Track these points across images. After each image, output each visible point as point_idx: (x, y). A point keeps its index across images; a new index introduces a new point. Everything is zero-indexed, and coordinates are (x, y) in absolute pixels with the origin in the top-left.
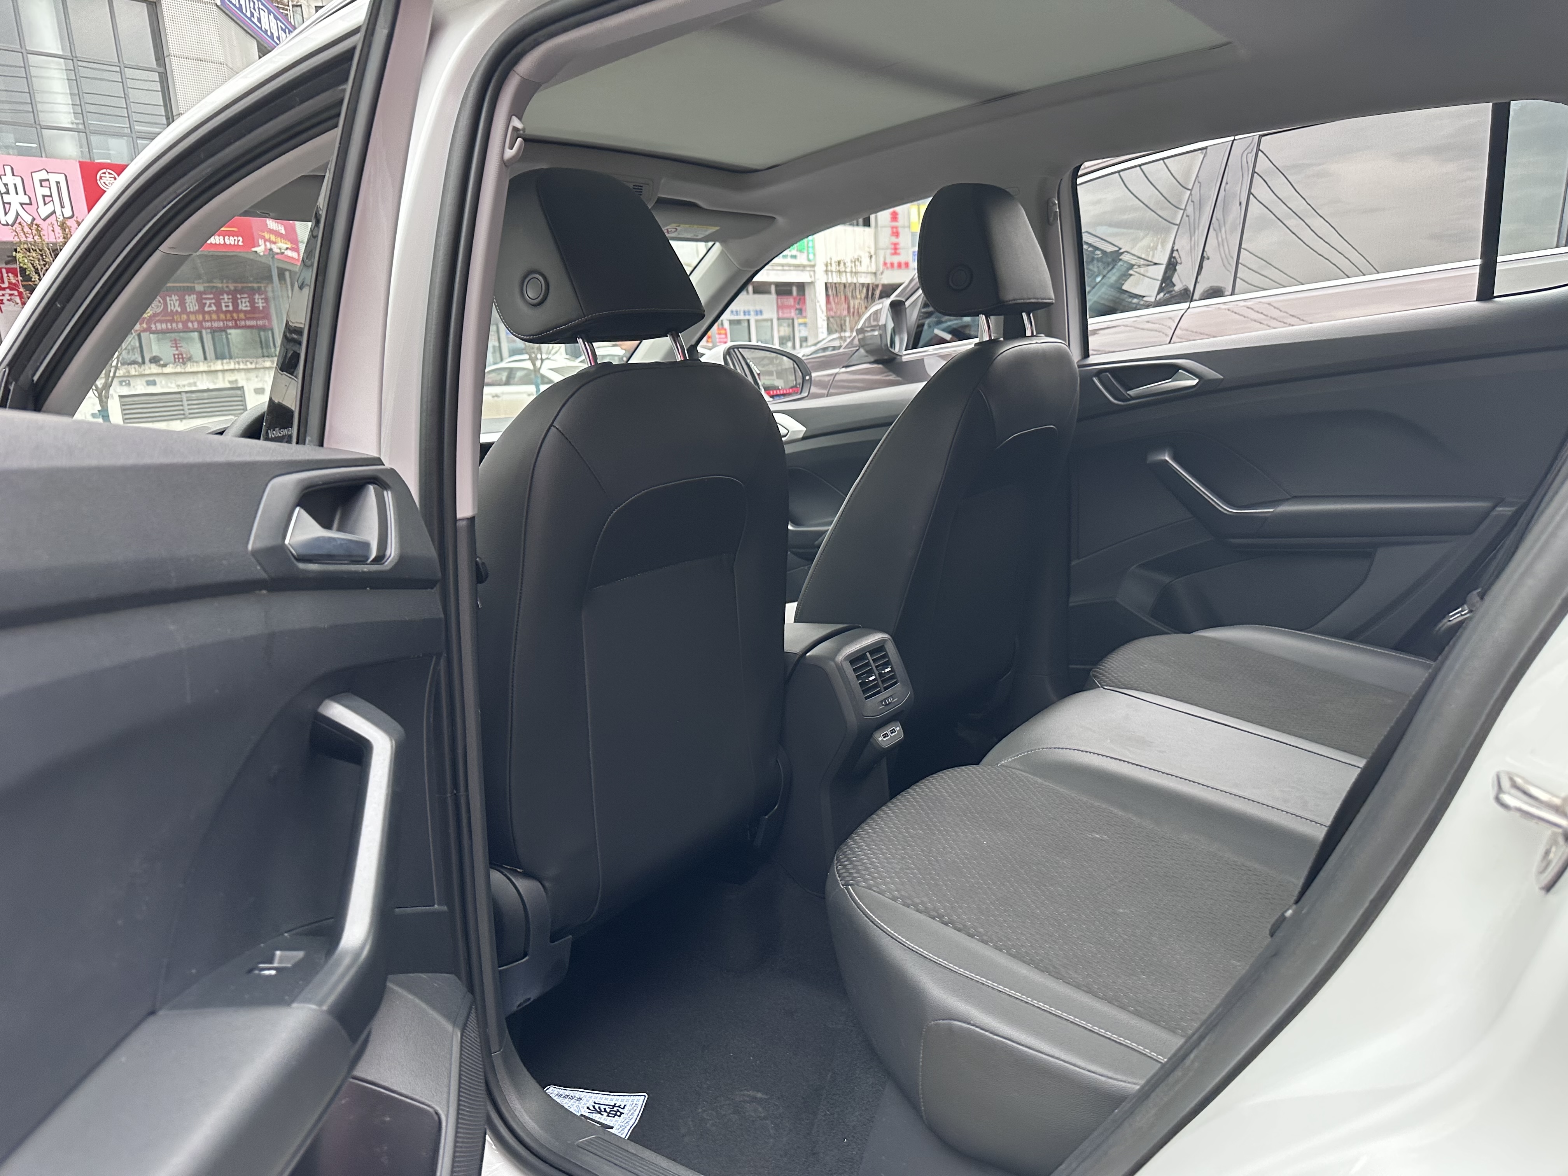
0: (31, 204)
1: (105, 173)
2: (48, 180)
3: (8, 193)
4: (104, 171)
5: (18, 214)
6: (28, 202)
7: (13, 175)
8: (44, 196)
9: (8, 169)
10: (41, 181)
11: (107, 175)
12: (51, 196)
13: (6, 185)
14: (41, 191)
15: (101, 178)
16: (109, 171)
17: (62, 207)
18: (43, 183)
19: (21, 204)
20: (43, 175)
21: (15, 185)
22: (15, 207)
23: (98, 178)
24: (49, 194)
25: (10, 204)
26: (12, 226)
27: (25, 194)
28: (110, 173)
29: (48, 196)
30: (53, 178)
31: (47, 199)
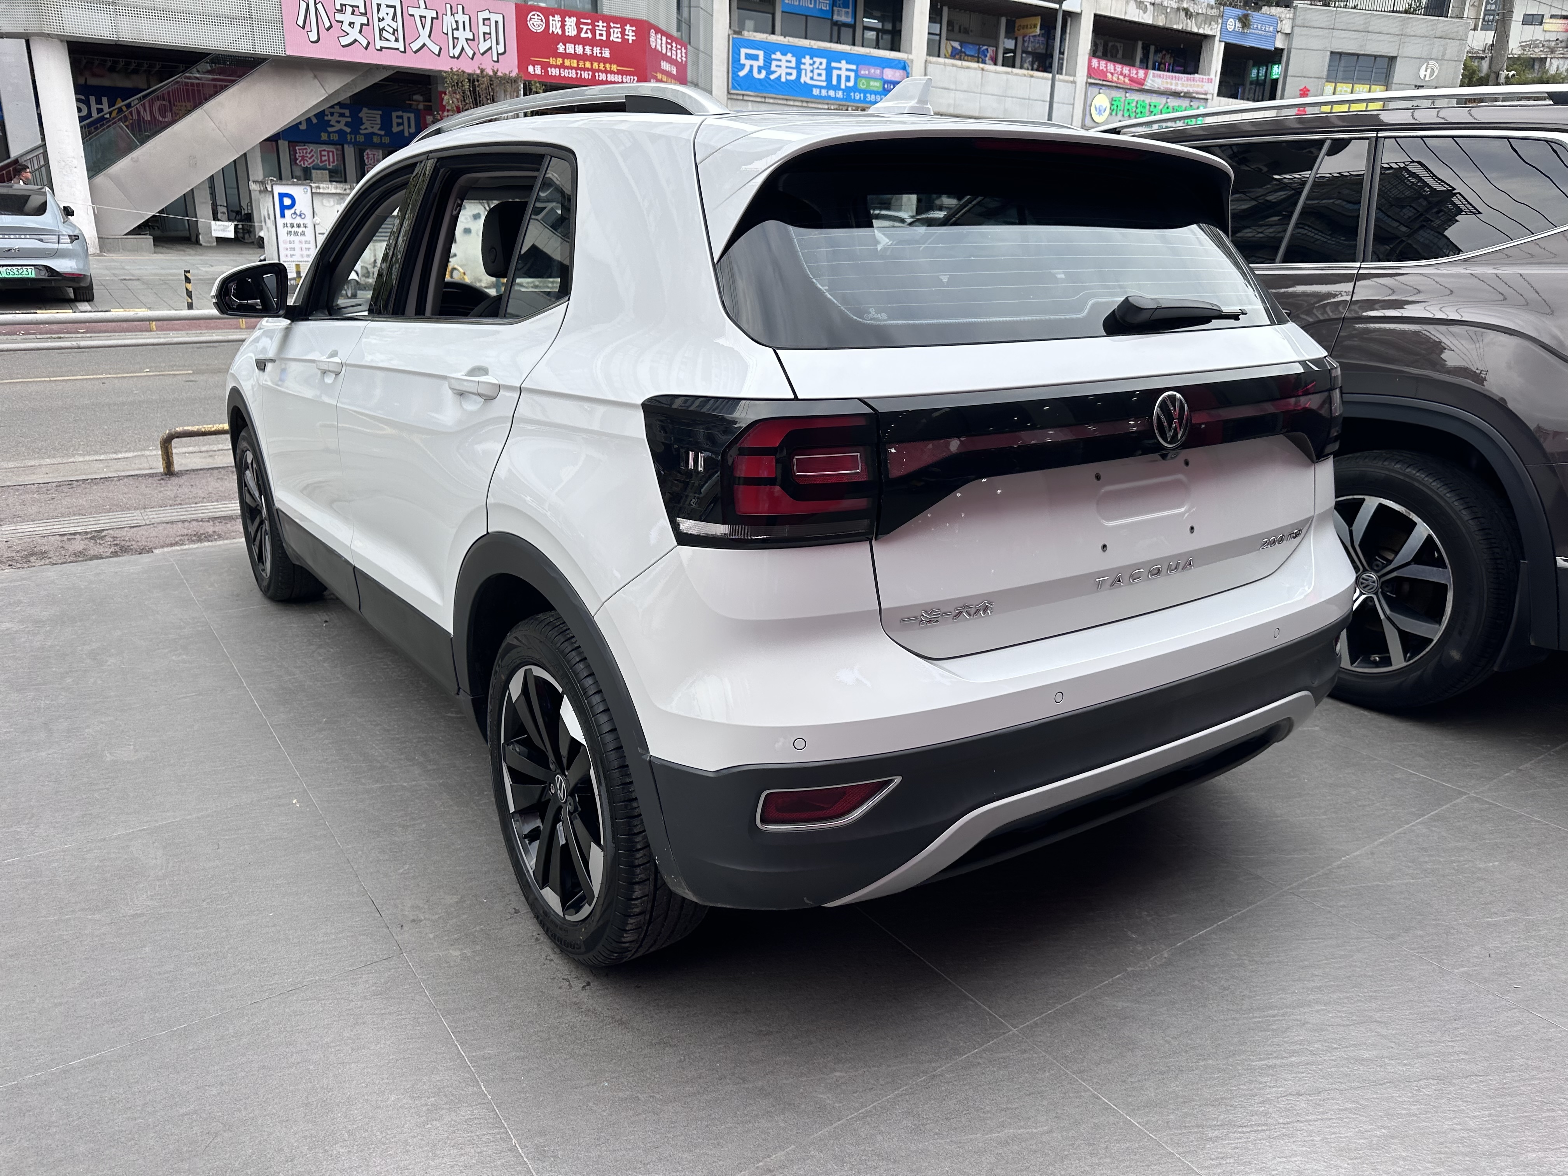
0: (473, 40)
1: (534, 15)
2: (489, 19)
3: (457, 29)
4: (534, 13)
5: (463, 49)
6: (472, 38)
7: (463, 13)
8: (485, 34)
9: (460, 7)
10: (484, 20)
11: (536, 17)
12: (490, 34)
13: (457, 22)
14: (484, 29)
15: (531, 18)
16: (538, 13)
17: (498, 44)
18: (485, 22)
19: (467, 40)
20: (486, 14)
21: (464, 22)
22: (462, 42)
23: (528, 19)
24: (488, 32)
25: (458, 39)
26: (458, 58)
27: (471, 31)
28: (538, 15)
29: (487, 33)
30: (494, 17)
31: (487, 36)
